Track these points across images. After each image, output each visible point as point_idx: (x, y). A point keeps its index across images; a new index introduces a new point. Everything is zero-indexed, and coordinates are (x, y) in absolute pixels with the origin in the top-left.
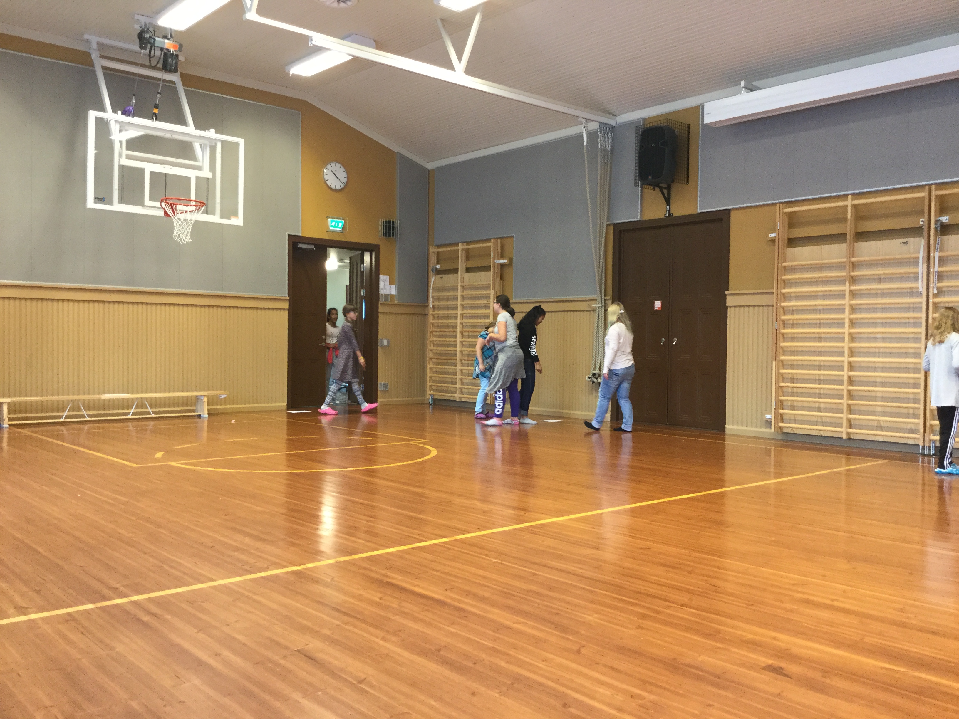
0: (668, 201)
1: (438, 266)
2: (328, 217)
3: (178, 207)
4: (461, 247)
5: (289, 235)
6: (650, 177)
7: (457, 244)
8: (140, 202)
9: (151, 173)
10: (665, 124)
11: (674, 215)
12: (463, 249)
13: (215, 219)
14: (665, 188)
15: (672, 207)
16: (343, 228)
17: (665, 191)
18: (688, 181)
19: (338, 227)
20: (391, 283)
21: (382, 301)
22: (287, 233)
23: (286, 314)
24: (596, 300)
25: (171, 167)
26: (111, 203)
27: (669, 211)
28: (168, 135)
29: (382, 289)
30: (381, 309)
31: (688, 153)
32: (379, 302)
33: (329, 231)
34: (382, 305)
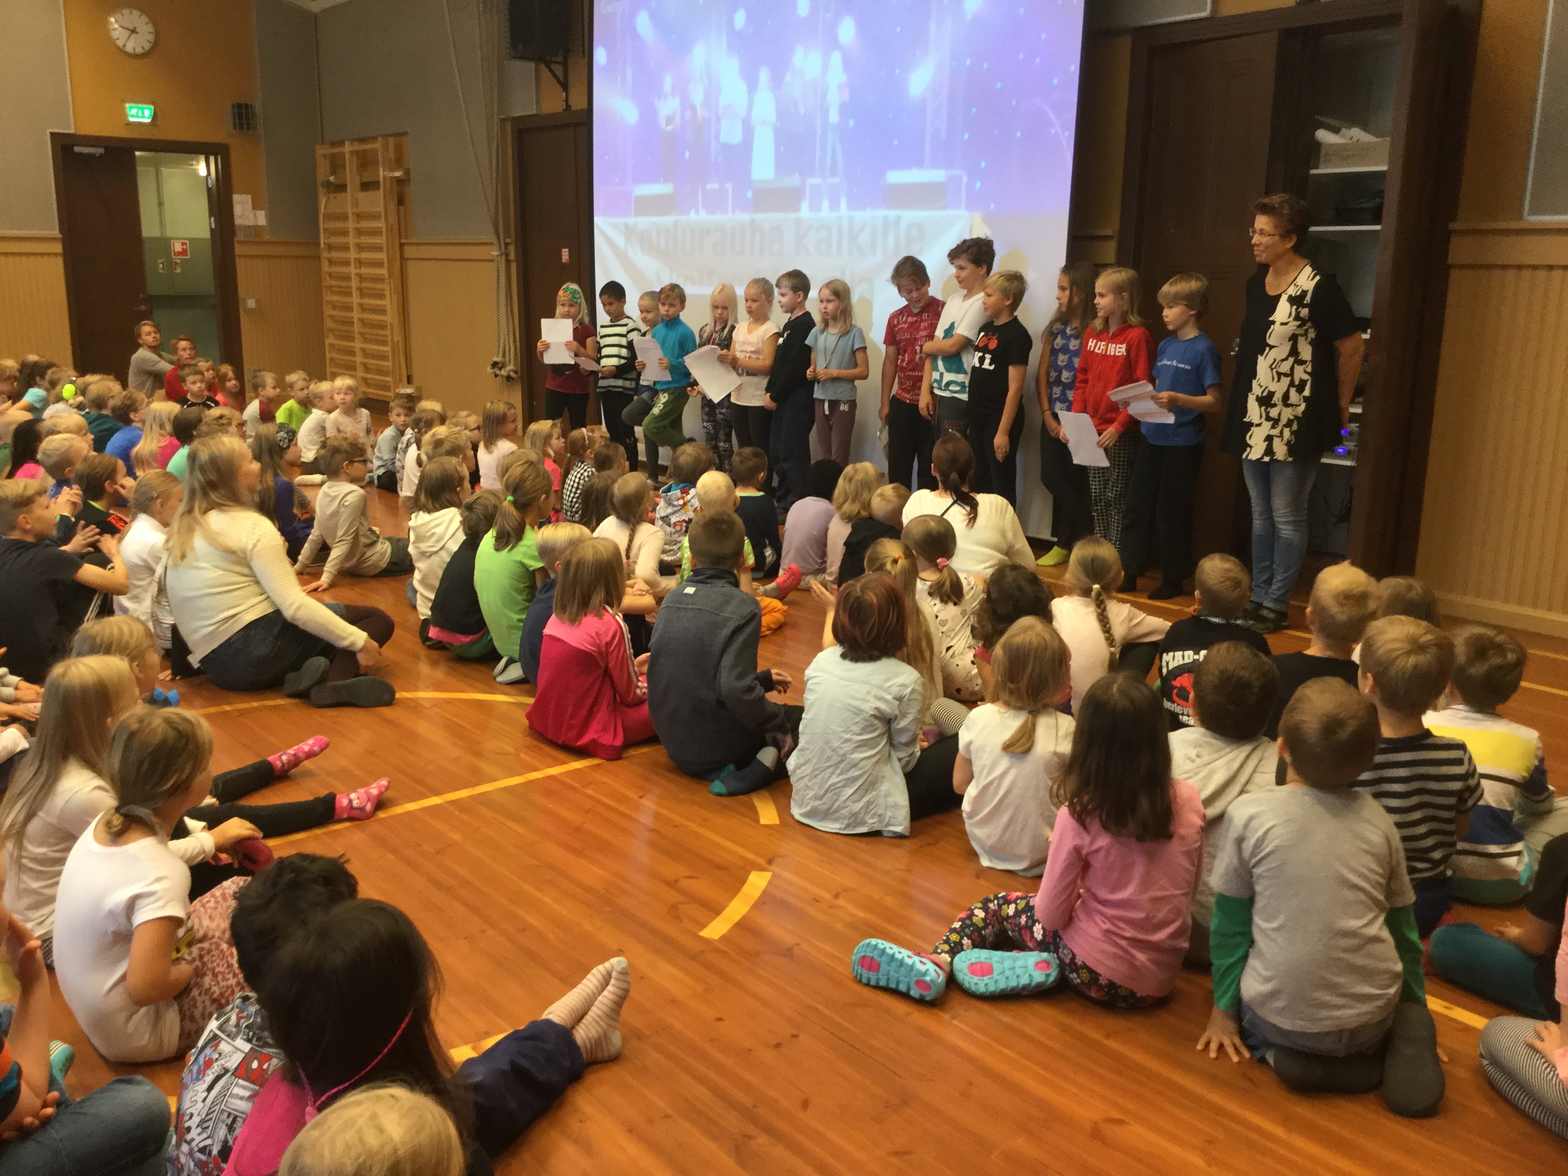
0: (565, 87)
1: (332, 178)
2: (124, 101)
4: (348, 148)
5: (52, 134)
6: (522, 48)
7: (341, 143)
11: (573, 108)
12: (351, 152)
14: (559, 63)
15: (571, 93)
16: (155, 117)
17: (559, 70)
18: (584, 54)
19: (143, 117)
20: (255, 207)
21: (240, 236)
22: (49, 131)
23: (60, 261)
24: (492, 244)
27: (567, 101)
29: (240, 217)
30: (238, 249)
32: (236, 239)
33: (129, 124)
34: (241, 242)
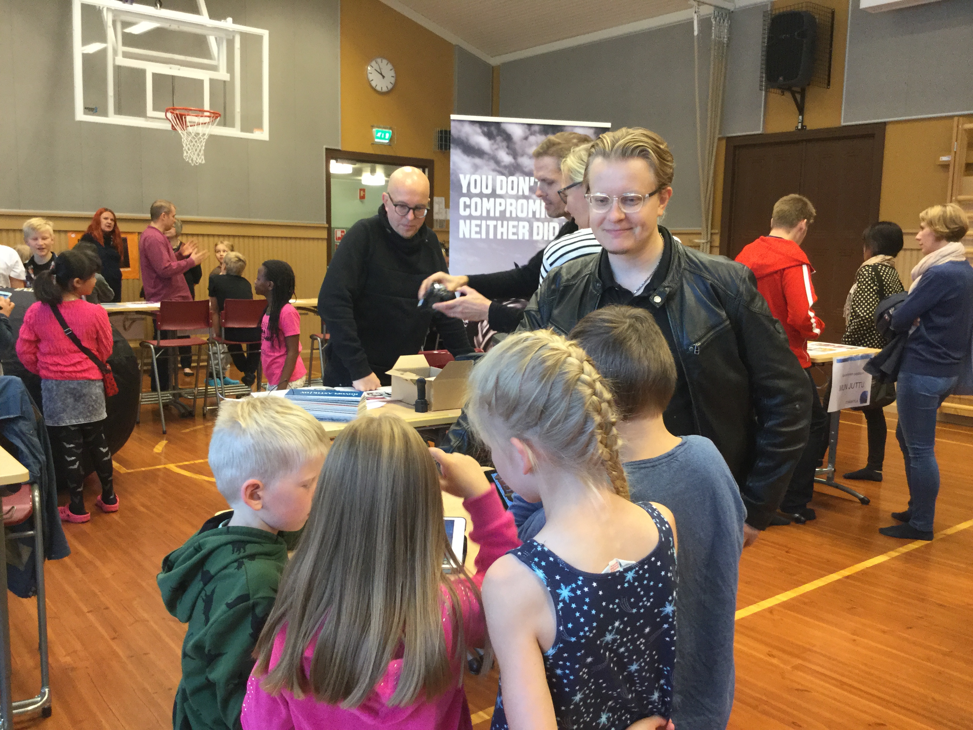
0: (801, 110)
2: (373, 127)
3: (188, 118)
5: (327, 149)
6: (781, 78)
8: (141, 112)
9: (155, 75)
10: (804, 9)
11: (808, 128)
13: (234, 132)
14: (798, 92)
15: (806, 116)
17: (798, 97)
18: (829, 84)
20: (447, 207)
21: (436, 227)
22: (325, 147)
23: (324, 245)
25: (179, 67)
26: (105, 114)
27: (802, 122)
28: (174, 27)
31: (831, 46)
33: (374, 144)
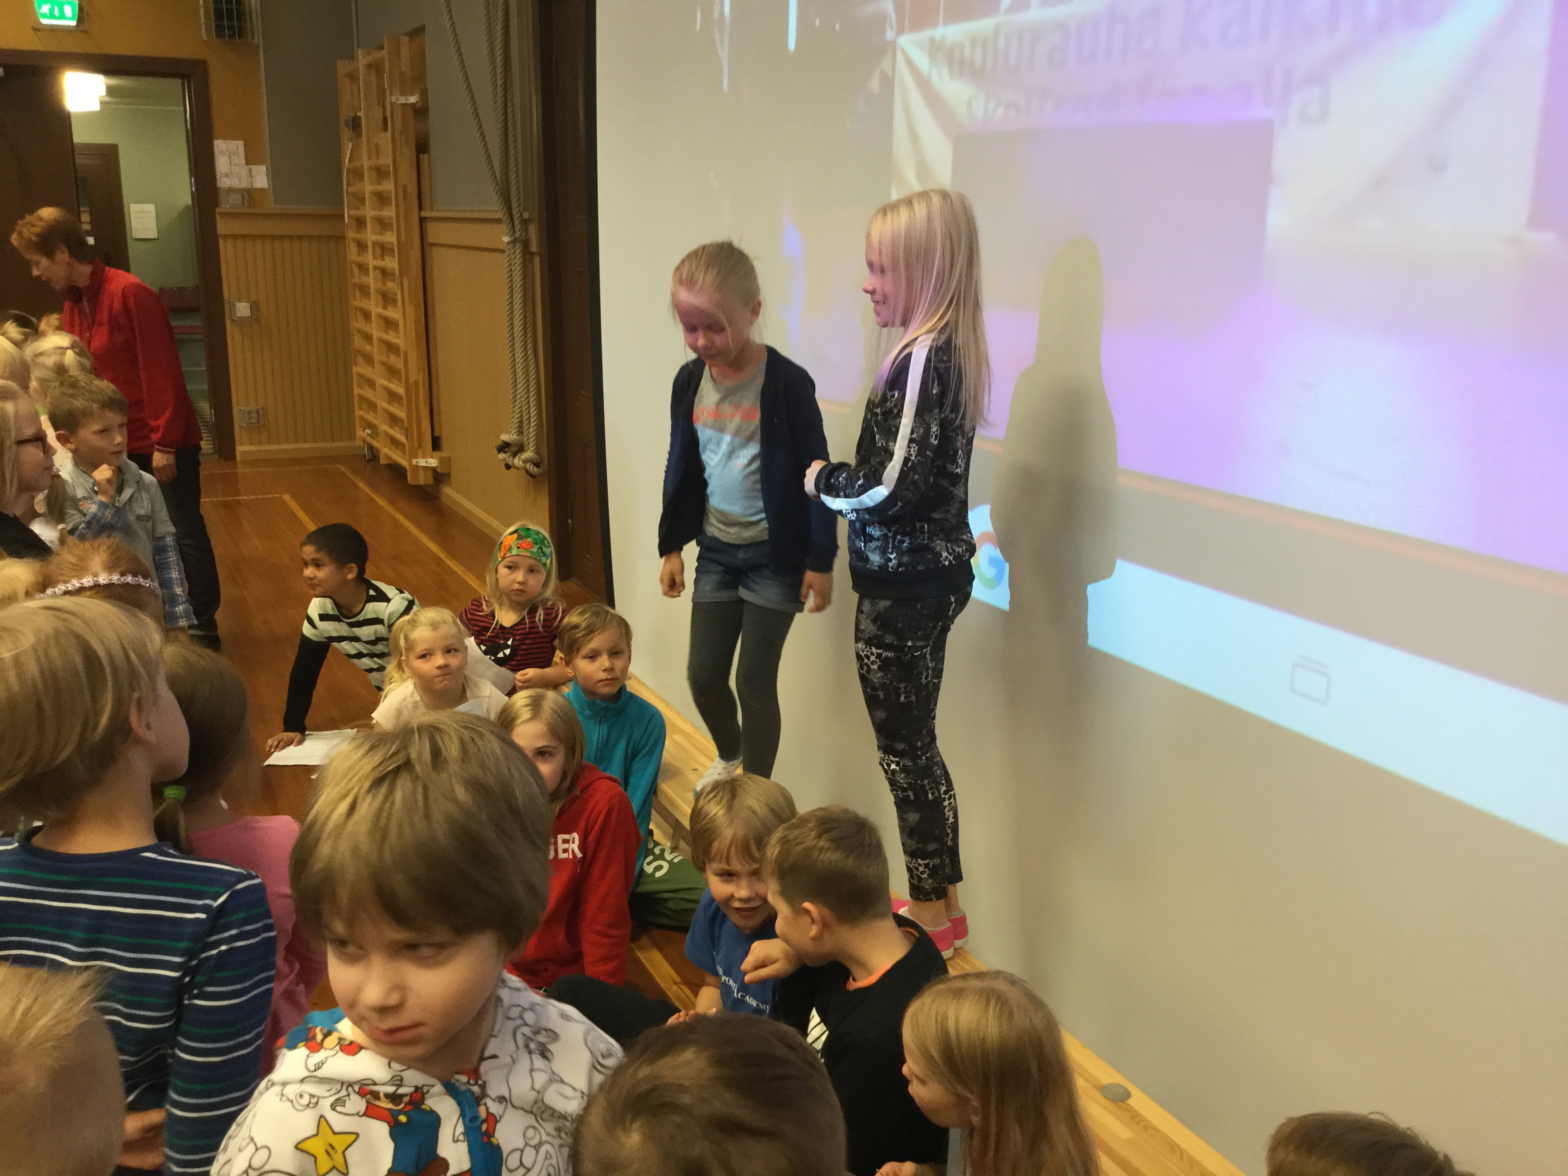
7: (357, 54)
16: (81, 18)
19: (62, 16)
20: (251, 159)
21: (226, 204)
24: (498, 221)
29: (226, 175)
30: (223, 227)
32: (218, 210)
33: (39, 29)
34: (226, 215)
